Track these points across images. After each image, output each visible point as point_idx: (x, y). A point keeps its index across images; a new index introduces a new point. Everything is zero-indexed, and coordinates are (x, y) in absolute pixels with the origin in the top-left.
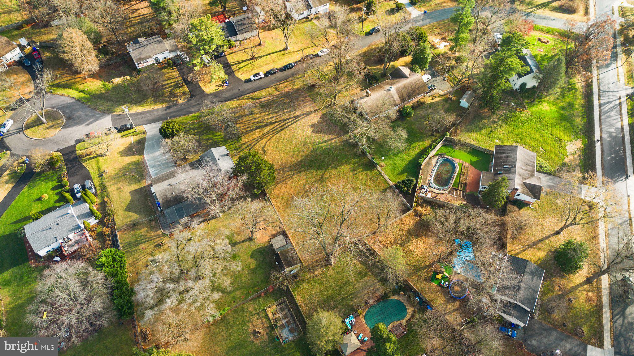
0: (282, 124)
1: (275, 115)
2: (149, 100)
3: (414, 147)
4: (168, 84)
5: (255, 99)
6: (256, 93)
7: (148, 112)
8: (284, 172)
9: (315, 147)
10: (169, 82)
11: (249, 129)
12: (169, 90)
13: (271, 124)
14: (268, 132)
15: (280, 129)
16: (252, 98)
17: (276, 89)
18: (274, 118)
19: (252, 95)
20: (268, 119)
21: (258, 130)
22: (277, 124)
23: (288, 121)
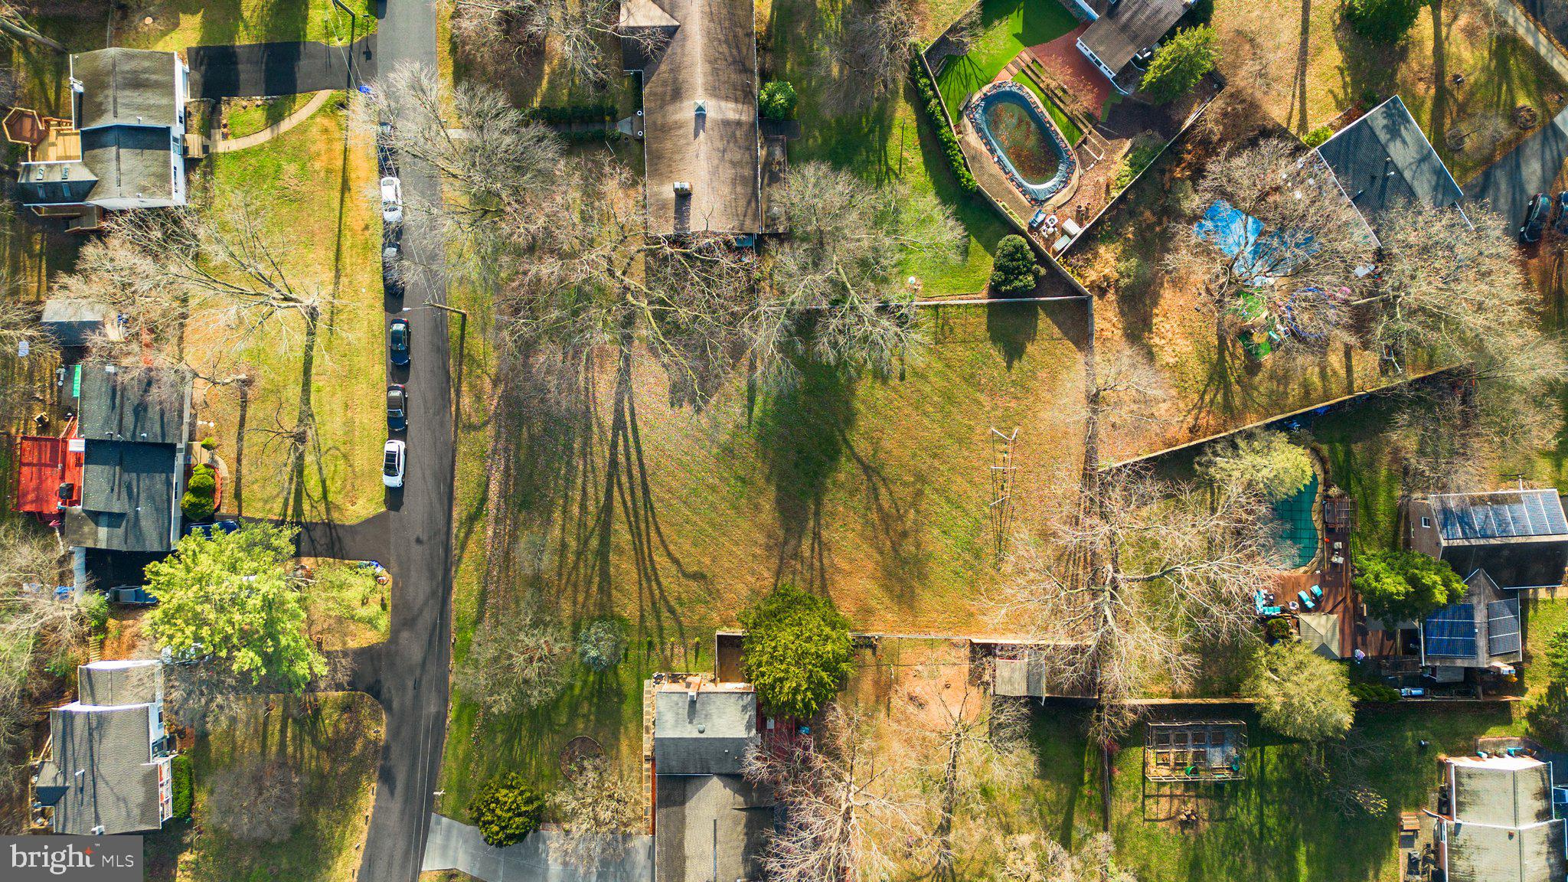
0: (624, 479)
1: (579, 481)
2: (322, 821)
3: (901, 161)
4: (282, 745)
5: (480, 509)
6: (458, 493)
7: (372, 843)
8: (796, 555)
9: (755, 429)
10: (274, 739)
11: (596, 580)
12: (308, 749)
13: (608, 509)
14: (635, 531)
15: (639, 494)
16: (472, 519)
17: (471, 427)
18: (590, 490)
19: (458, 513)
20: (583, 507)
21: (613, 558)
22: (616, 493)
23: (622, 459)
